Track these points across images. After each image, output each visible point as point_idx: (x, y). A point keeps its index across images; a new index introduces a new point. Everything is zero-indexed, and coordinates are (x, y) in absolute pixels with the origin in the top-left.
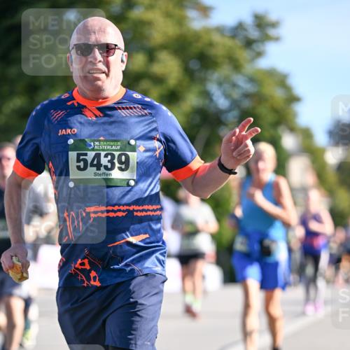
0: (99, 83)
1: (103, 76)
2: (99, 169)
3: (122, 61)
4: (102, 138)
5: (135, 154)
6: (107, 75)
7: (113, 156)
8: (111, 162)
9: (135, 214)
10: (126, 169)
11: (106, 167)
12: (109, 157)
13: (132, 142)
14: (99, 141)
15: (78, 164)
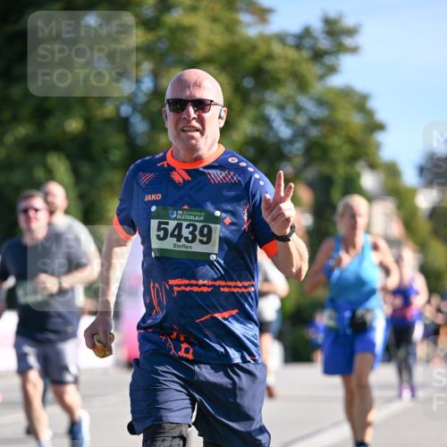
0: (194, 142)
1: (197, 134)
2: (179, 240)
3: (220, 117)
4: (186, 207)
5: (219, 226)
6: (202, 133)
7: (195, 227)
8: (192, 233)
10: (208, 242)
11: (186, 239)
12: (191, 228)
13: (218, 213)
14: (183, 210)
15: (159, 233)
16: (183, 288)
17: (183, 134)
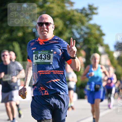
0: (45, 35)
2: (41, 59)
3: (53, 28)
5: (52, 54)
6: (48, 32)
9: (53, 73)
13: (52, 51)
14: (42, 51)
15: (36, 58)
16: (42, 73)
17: (42, 32)
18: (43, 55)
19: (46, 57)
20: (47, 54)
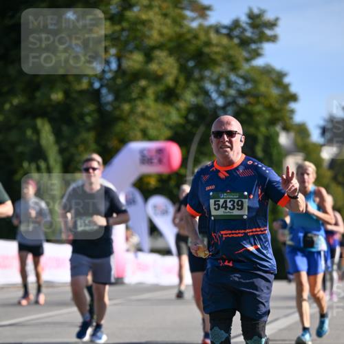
0: (227, 153)
1: (228, 150)
2: (226, 209)
3: (241, 141)
4: (228, 191)
5: (247, 200)
7: (234, 202)
8: (233, 205)
9: (249, 234)
10: (241, 209)
11: (230, 208)
12: (232, 202)
13: (246, 193)
15: (215, 207)
16: (228, 235)
17: (221, 150)
18: (228, 200)
19: (235, 204)
20: (236, 200)
